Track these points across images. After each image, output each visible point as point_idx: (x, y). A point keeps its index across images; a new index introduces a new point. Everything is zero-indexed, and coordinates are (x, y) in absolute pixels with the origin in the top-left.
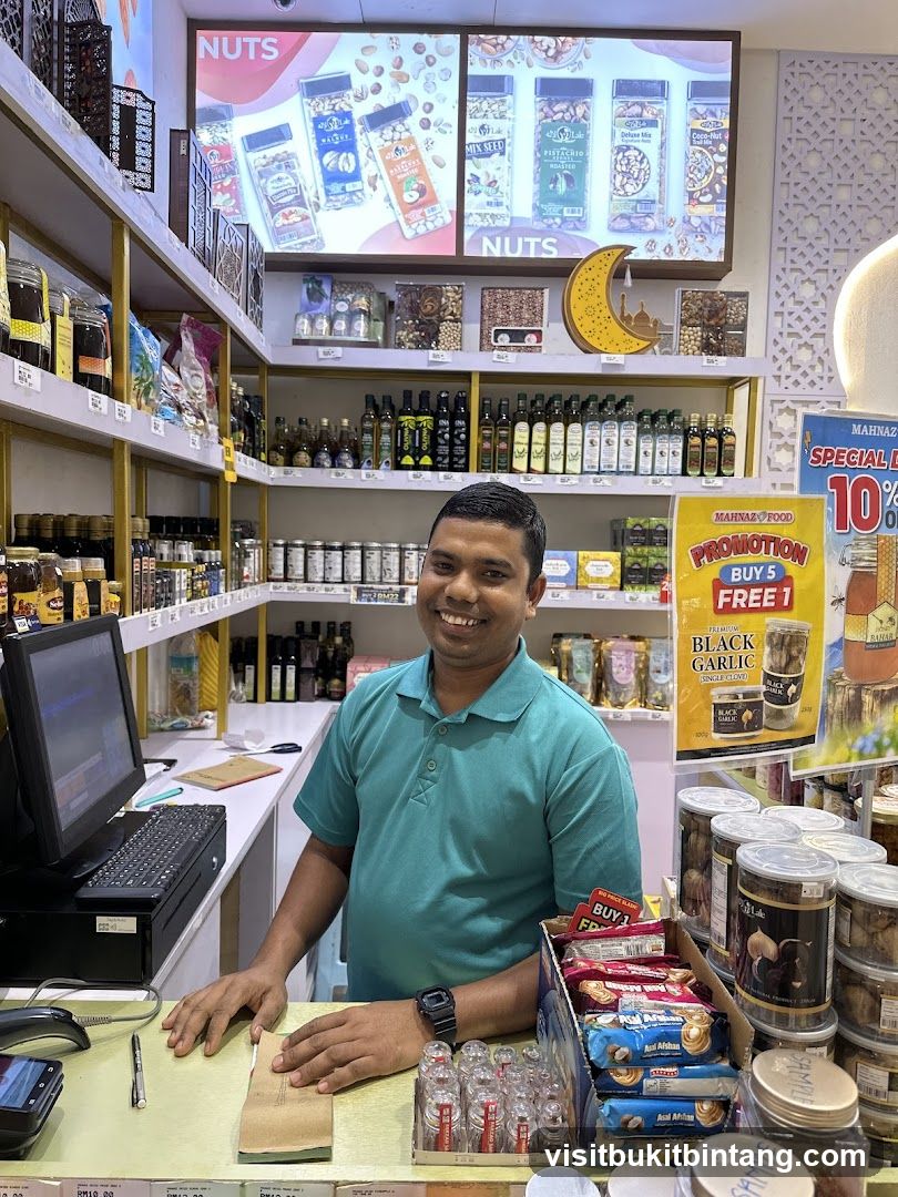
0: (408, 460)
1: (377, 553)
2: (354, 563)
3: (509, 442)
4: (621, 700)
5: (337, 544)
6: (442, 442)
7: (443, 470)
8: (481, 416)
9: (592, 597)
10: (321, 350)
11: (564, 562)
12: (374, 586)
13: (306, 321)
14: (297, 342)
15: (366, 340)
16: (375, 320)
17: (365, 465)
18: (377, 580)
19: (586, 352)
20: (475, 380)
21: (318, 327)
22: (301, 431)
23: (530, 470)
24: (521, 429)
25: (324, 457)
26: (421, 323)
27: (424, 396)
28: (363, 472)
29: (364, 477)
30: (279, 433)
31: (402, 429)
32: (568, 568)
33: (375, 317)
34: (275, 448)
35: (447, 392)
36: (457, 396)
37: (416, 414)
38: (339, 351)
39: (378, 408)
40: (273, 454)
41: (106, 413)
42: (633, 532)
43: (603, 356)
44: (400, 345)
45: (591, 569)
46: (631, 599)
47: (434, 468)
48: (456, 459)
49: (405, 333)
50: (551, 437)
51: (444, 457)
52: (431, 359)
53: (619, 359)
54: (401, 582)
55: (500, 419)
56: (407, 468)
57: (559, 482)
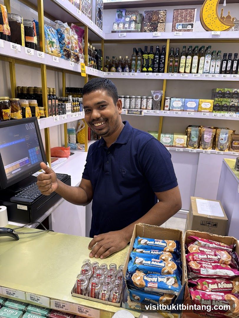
0: (145, 69)
1: (134, 99)
2: (128, 102)
3: (178, 63)
4: (206, 147)
5: (123, 96)
6: (156, 63)
7: (156, 72)
8: (170, 54)
9: (201, 114)
10: (120, 34)
11: (194, 103)
12: (133, 109)
13: (116, 25)
14: (113, 32)
15: (134, 30)
16: (138, 23)
17: (133, 71)
18: (134, 107)
19: (207, 31)
20: (168, 42)
21: (120, 26)
22: (113, 61)
23: (185, 72)
24: (183, 58)
25: (120, 69)
26: (152, 24)
27: (152, 48)
28: (131, 73)
29: (131, 75)
30: (107, 61)
31: (143, 59)
32: (196, 105)
33: (138, 22)
34: (106, 66)
35: (159, 46)
36: (163, 48)
37: (148, 54)
38: (125, 34)
39: (137, 52)
40: (105, 68)
41: (33, 55)
42: (218, 93)
43: (213, 32)
44: (145, 31)
45: (203, 105)
46: (215, 115)
47: (153, 72)
48: (160, 69)
49: (147, 27)
50: (193, 61)
51: (156, 68)
52: (154, 35)
53: (218, 33)
54: (141, 108)
55: (176, 55)
56: (144, 72)
57: (194, 76)
